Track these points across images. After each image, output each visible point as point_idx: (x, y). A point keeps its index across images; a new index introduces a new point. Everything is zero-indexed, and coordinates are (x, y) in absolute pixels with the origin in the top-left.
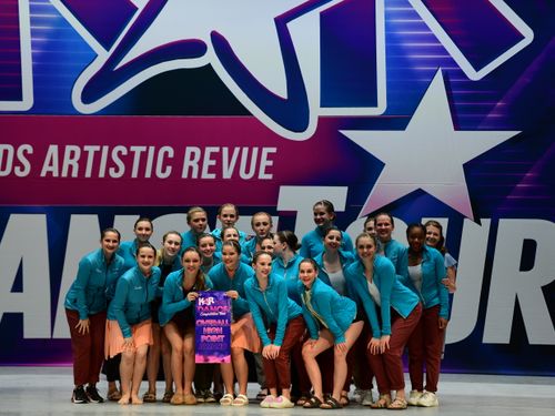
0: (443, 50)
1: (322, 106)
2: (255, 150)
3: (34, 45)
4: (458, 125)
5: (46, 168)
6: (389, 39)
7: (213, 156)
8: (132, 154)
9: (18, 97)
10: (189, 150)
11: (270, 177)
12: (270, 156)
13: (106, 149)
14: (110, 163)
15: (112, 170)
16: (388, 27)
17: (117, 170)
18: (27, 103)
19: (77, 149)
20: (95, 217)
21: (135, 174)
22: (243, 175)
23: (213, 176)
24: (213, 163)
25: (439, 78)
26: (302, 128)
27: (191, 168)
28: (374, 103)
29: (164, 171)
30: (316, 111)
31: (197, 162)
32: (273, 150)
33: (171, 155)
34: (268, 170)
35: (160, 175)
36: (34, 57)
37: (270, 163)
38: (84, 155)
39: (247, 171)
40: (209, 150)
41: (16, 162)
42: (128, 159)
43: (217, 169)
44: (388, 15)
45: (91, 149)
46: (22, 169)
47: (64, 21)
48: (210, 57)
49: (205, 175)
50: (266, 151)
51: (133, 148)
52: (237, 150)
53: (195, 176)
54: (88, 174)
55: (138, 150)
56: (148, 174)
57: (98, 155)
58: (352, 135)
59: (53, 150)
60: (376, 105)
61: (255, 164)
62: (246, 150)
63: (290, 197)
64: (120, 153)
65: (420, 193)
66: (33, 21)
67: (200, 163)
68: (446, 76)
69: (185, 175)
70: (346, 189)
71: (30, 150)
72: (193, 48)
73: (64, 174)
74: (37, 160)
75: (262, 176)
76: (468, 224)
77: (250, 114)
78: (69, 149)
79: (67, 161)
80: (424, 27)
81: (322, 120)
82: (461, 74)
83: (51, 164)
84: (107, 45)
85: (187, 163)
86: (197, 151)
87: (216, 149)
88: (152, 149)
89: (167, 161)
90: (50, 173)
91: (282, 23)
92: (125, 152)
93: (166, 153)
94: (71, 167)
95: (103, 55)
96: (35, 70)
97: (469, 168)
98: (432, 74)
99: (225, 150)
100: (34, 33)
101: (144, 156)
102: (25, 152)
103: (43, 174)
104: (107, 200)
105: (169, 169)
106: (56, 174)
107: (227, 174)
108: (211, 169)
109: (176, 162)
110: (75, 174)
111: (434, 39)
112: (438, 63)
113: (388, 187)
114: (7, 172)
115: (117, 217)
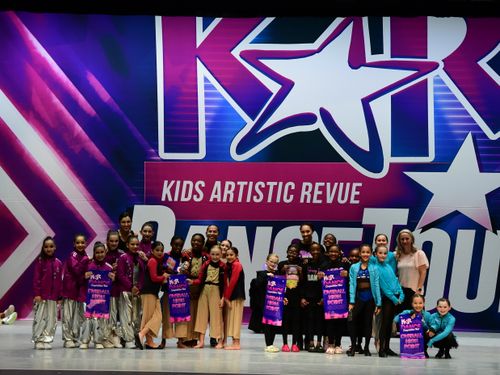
0: (472, 120)
1: (392, 156)
2: (348, 184)
3: (207, 117)
4: (482, 169)
5: (213, 196)
6: (436, 112)
7: (320, 188)
8: (268, 187)
9: (196, 150)
10: (305, 184)
11: (357, 202)
12: (358, 189)
13: (251, 183)
14: (254, 193)
15: (255, 197)
16: (436, 105)
17: (258, 197)
18: (201, 154)
19: (233, 184)
20: (244, 228)
21: (269, 200)
22: (340, 201)
23: (320, 202)
24: (321, 193)
25: (469, 137)
26: (379, 170)
27: (306, 196)
28: (426, 154)
29: (288, 198)
30: (388, 159)
31: (310, 192)
32: (360, 185)
33: (293, 188)
34: (356, 198)
35: (285, 200)
36: (207, 125)
37: (358, 193)
38: (238, 187)
39: (343, 199)
40: (318, 184)
41: (194, 192)
42: (265, 190)
43: (323, 197)
44: (435, 97)
45: (242, 184)
46: (198, 197)
47: (226, 102)
48: (319, 125)
49: (315, 201)
50: (355, 185)
51: (268, 183)
52: (336, 184)
53: (308, 201)
54: (240, 200)
55: (272, 184)
56: (278, 200)
57: (246, 188)
58: (411, 175)
59: (218, 184)
60: (428, 155)
61: (348, 194)
62: (342, 184)
63: (370, 216)
64: (260, 186)
65: (457, 213)
66: (207, 102)
67: (312, 193)
68: (474, 137)
69: (302, 201)
70: (407, 210)
71: (203, 184)
72: (308, 118)
73: (225, 200)
74: (207, 191)
75: (353, 201)
76: (489, 234)
77: (344, 161)
78: (227, 183)
79: (226, 192)
80: (460, 105)
81: (391, 165)
82: (484, 136)
83: (216, 194)
84: (253, 117)
85: (304, 193)
86: (310, 185)
87: (323, 184)
88: (281, 184)
89: (290, 192)
90: (215, 199)
91: (366, 102)
92: (263, 186)
93: (290, 187)
94: (229, 196)
95: (250, 123)
96: (207, 133)
97: (489, 197)
98: (465, 136)
99: (328, 184)
100: (207, 110)
101: (276, 188)
102: (200, 186)
103: (211, 200)
104: (252, 217)
105: (292, 197)
106: (219, 200)
107: (330, 200)
108: (319, 197)
109: (297, 193)
110: (231, 200)
111: (466, 112)
112: (469, 128)
113: (435, 210)
114: (188, 199)
115: (258, 228)
